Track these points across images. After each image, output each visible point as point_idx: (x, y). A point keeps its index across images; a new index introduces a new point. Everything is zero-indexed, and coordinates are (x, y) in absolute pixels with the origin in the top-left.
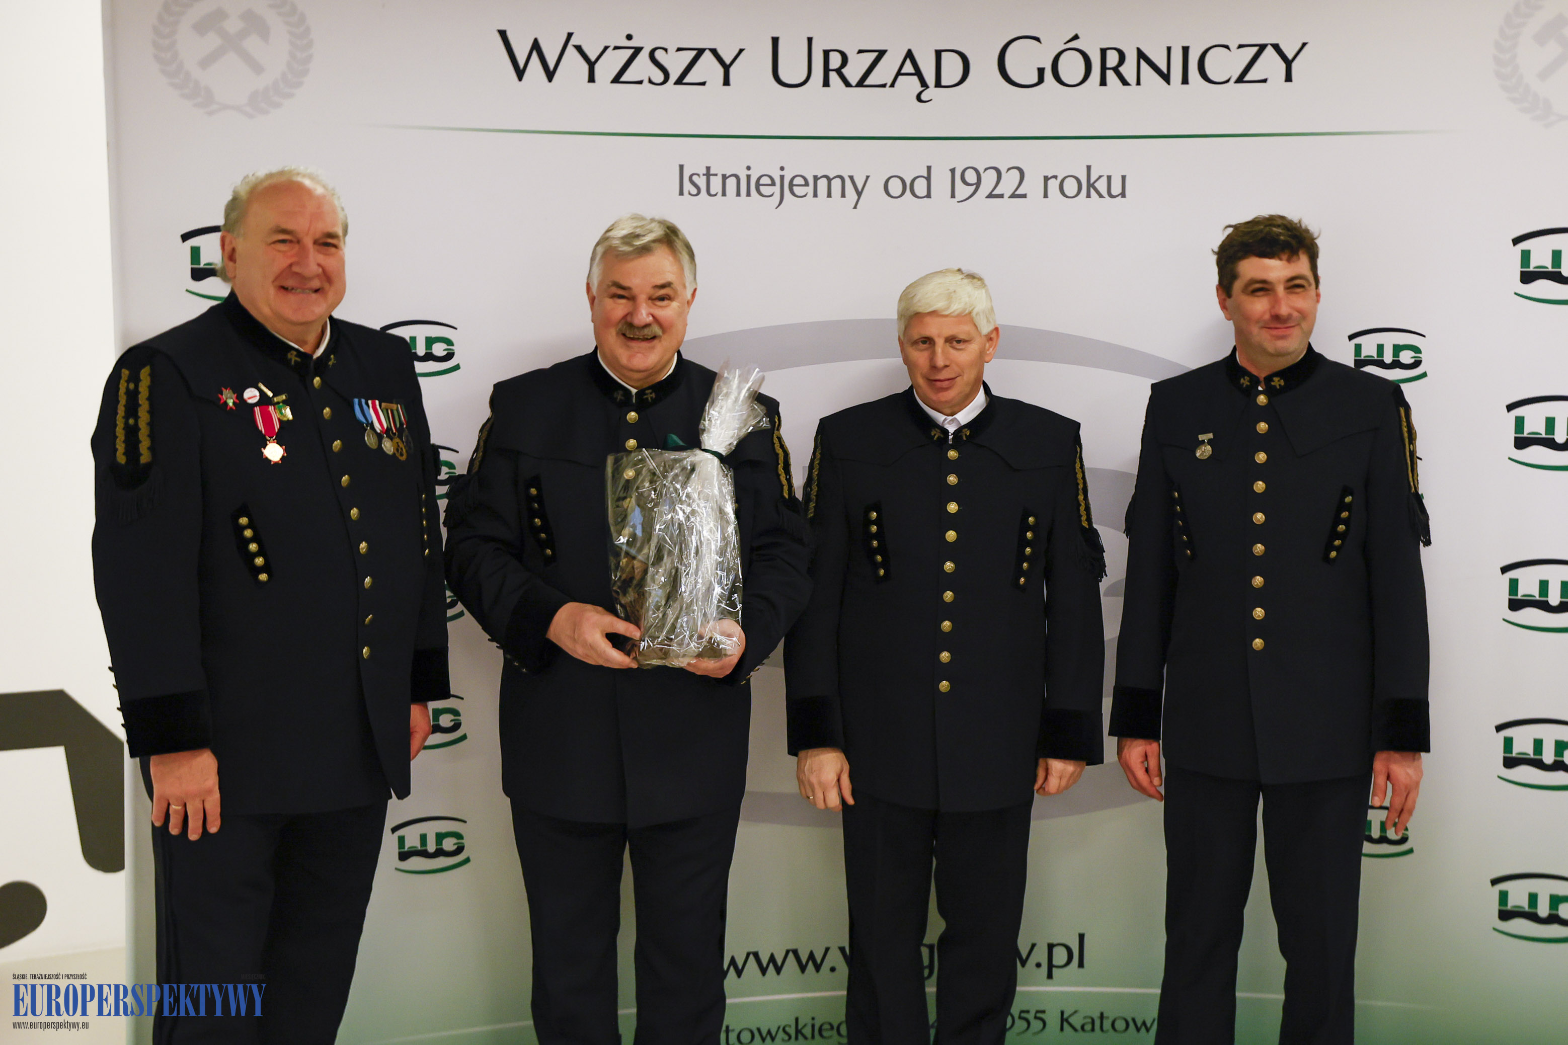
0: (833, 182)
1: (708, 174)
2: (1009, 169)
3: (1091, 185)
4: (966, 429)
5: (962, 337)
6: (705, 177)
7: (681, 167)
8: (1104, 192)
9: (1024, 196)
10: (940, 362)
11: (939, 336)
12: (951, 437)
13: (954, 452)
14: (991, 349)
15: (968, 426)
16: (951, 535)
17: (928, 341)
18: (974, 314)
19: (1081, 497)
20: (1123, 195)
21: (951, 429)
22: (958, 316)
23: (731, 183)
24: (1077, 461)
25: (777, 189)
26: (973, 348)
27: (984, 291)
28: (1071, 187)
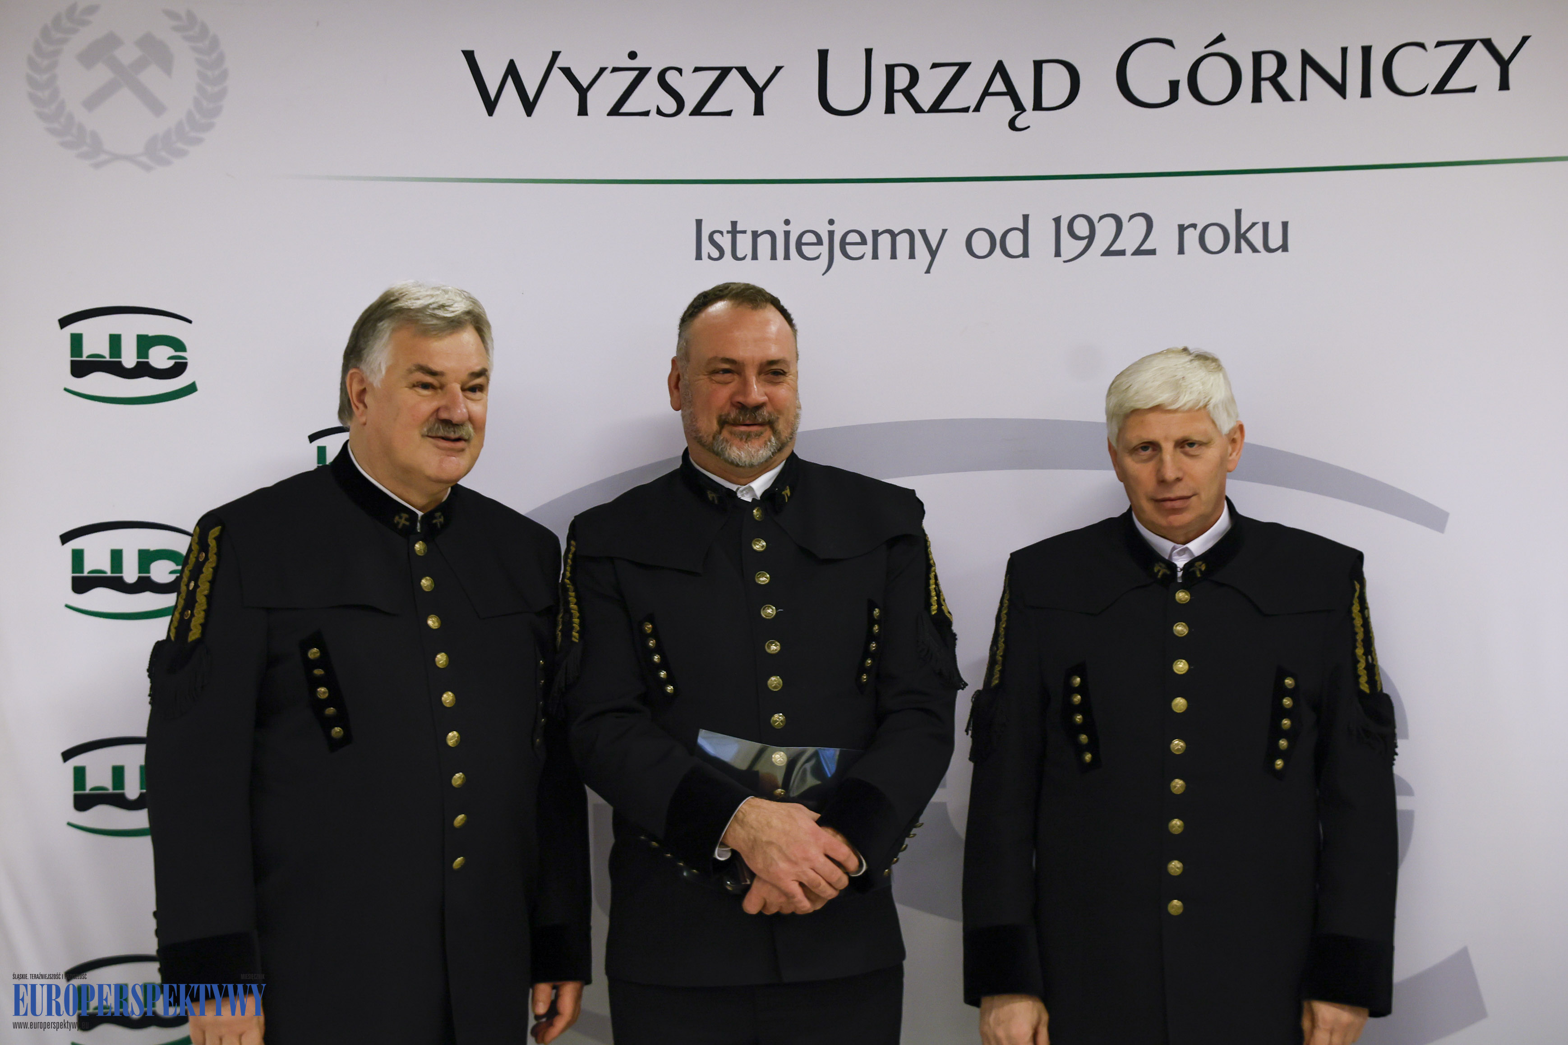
0: (899, 239)
1: (734, 231)
2: (1132, 217)
3: (1241, 236)
4: (1200, 563)
5: (1196, 438)
6: (730, 235)
7: (699, 223)
8: (1259, 245)
9: (1152, 252)
10: (1170, 474)
11: (1166, 439)
12: (1180, 574)
13: (1184, 594)
14: (1234, 454)
15: (1204, 557)
16: (1180, 704)
17: (1153, 446)
18: (1210, 407)
19: (1360, 651)
20: (1284, 247)
21: (1180, 562)
22: (1190, 410)
23: (764, 242)
24: (1354, 602)
25: (824, 249)
26: (1212, 454)
27: (1221, 375)
28: (1214, 238)
